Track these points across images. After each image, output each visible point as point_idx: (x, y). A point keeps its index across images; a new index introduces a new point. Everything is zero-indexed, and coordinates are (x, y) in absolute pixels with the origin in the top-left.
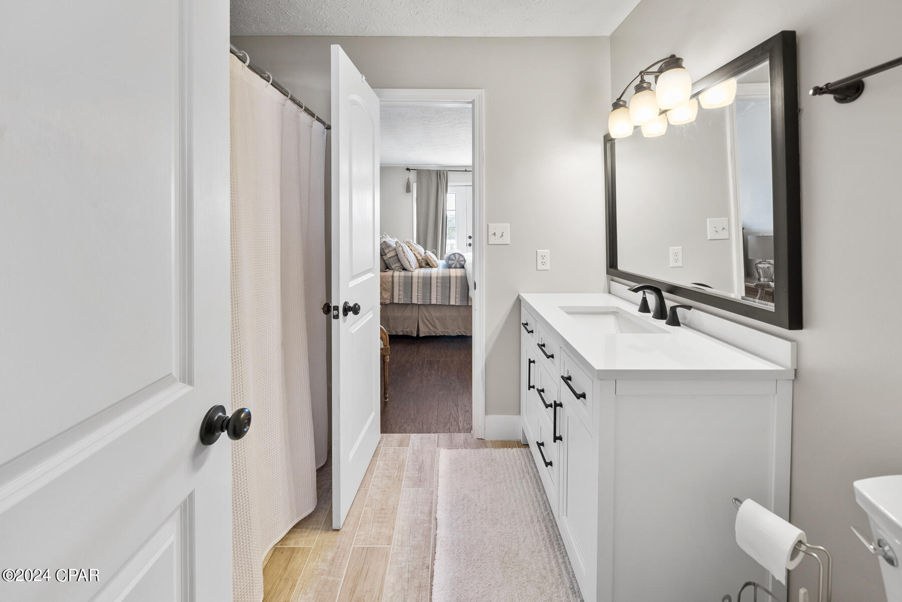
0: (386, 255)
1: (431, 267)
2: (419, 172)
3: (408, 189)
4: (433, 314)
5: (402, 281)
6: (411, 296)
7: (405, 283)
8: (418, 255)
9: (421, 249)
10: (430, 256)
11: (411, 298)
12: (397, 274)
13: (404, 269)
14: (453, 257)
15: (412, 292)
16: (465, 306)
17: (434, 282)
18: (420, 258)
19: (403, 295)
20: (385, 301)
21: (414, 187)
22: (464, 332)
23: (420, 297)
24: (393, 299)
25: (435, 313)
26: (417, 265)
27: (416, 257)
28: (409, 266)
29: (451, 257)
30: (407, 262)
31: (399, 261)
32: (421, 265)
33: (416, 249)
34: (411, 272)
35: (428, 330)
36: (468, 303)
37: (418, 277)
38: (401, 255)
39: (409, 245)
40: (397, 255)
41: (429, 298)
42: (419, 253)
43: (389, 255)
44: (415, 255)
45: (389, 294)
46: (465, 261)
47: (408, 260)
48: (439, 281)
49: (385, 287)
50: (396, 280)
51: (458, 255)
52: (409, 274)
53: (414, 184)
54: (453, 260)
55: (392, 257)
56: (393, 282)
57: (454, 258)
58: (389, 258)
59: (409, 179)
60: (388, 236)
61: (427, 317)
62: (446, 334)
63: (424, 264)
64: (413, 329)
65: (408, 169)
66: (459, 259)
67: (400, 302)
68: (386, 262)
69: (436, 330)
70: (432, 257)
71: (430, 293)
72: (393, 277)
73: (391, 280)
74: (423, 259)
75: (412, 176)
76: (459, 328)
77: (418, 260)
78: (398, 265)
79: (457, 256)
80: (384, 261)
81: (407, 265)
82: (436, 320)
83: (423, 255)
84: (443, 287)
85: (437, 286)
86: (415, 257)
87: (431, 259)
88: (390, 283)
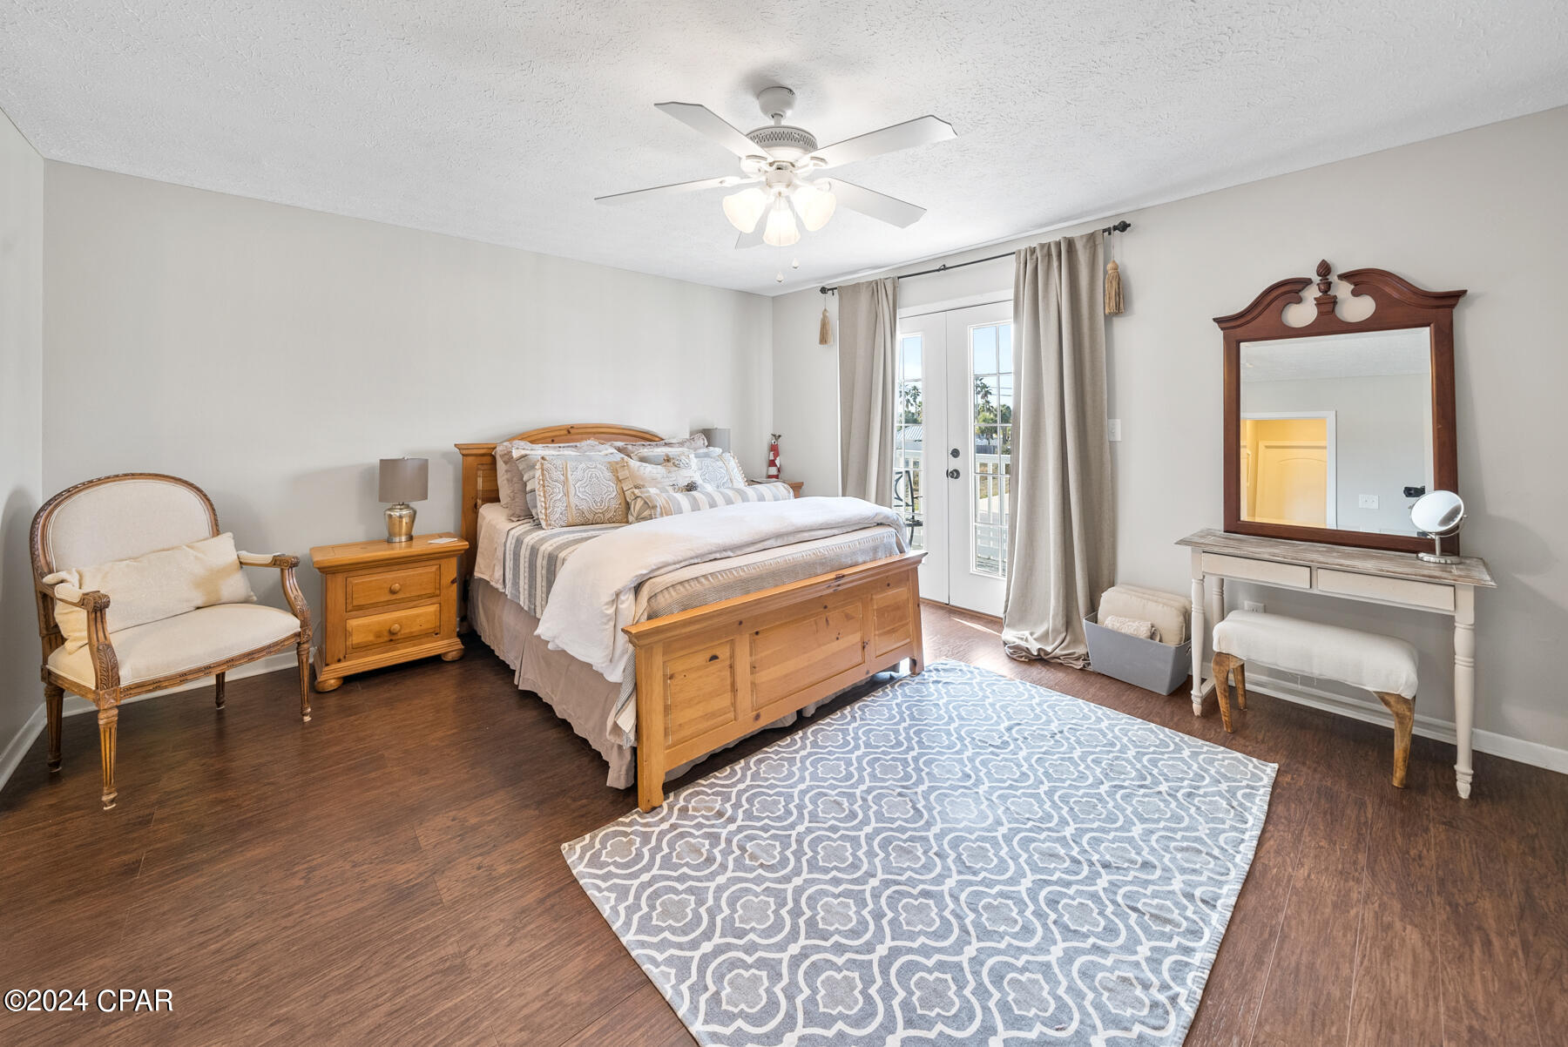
3: (823, 335)
21: (835, 330)
53: (837, 323)
59: (825, 313)
65: (823, 290)
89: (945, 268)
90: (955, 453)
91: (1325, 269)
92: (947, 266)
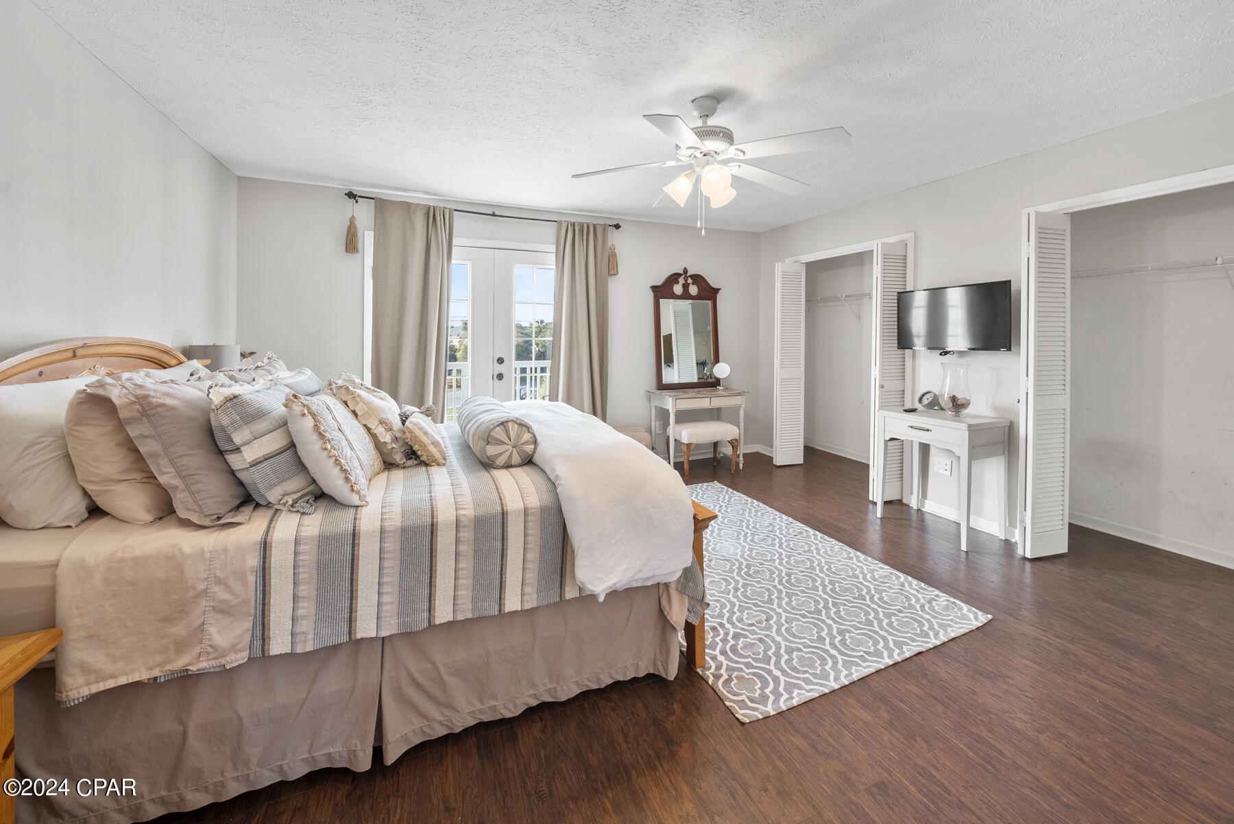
0: (237, 450)
1: (427, 465)
2: (382, 206)
3: (351, 244)
4: (439, 658)
5: (309, 555)
6: (352, 610)
7: (322, 567)
8: (380, 431)
9: (389, 407)
10: (421, 429)
11: (351, 621)
12: (286, 527)
13: (320, 496)
14: (499, 433)
15: (353, 597)
16: (555, 604)
17: (445, 541)
18: (386, 437)
19: (313, 618)
20: (223, 661)
21: (368, 240)
22: (549, 691)
23: (390, 609)
24: (265, 639)
25: (443, 655)
26: (378, 463)
27: (374, 437)
28: (346, 489)
29: (494, 434)
30: (336, 471)
31: (302, 467)
32: (389, 459)
33: (372, 410)
34: (352, 511)
35: (418, 723)
36: (561, 595)
37: (382, 532)
38: (311, 449)
39: (347, 399)
40: (292, 445)
41: (426, 607)
42: (382, 422)
43: (251, 454)
44: (368, 429)
45: (247, 624)
46: (535, 442)
47: (337, 462)
48: (464, 534)
49: (228, 597)
50: (281, 560)
51: (516, 426)
52: (341, 522)
53: (367, 233)
54: (503, 443)
55: (267, 458)
56: (264, 571)
57: (504, 438)
58: (255, 464)
59: (352, 220)
60: (280, 364)
61: (416, 675)
62: (486, 718)
63: (398, 458)
64: (355, 743)
65: (351, 195)
66: (518, 437)
67: (299, 650)
68: (243, 476)
69: (450, 713)
70: (426, 433)
71: (431, 585)
72: (265, 546)
73: (253, 561)
74: (396, 439)
75: (364, 214)
76: (534, 686)
77: (378, 446)
78: (296, 484)
79: (513, 429)
80: (233, 473)
81: (333, 482)
82: (451, 681)
83: (396, 422)
84: (479, 554)
85: (457, 554)
86: (366, 438)
87: (424, 439)
88: (251, 579)
89: (494, 215)
90: (500, 361)
91: (685, 271)
92: (496, 214)
